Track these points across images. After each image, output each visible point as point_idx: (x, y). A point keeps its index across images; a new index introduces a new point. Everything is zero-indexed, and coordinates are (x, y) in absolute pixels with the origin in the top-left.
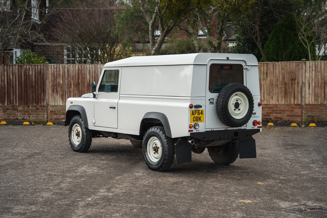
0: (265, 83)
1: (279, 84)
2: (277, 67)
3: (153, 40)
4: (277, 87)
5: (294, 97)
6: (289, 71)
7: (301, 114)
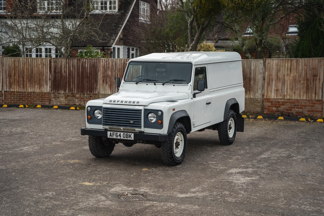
0: (288, 78)
1: (301, 80)
2: (300, 63)
3: (191, 38)
4: (299, 83)
5: (315, 93)
6: (312, 67)
7: (321, 110)
